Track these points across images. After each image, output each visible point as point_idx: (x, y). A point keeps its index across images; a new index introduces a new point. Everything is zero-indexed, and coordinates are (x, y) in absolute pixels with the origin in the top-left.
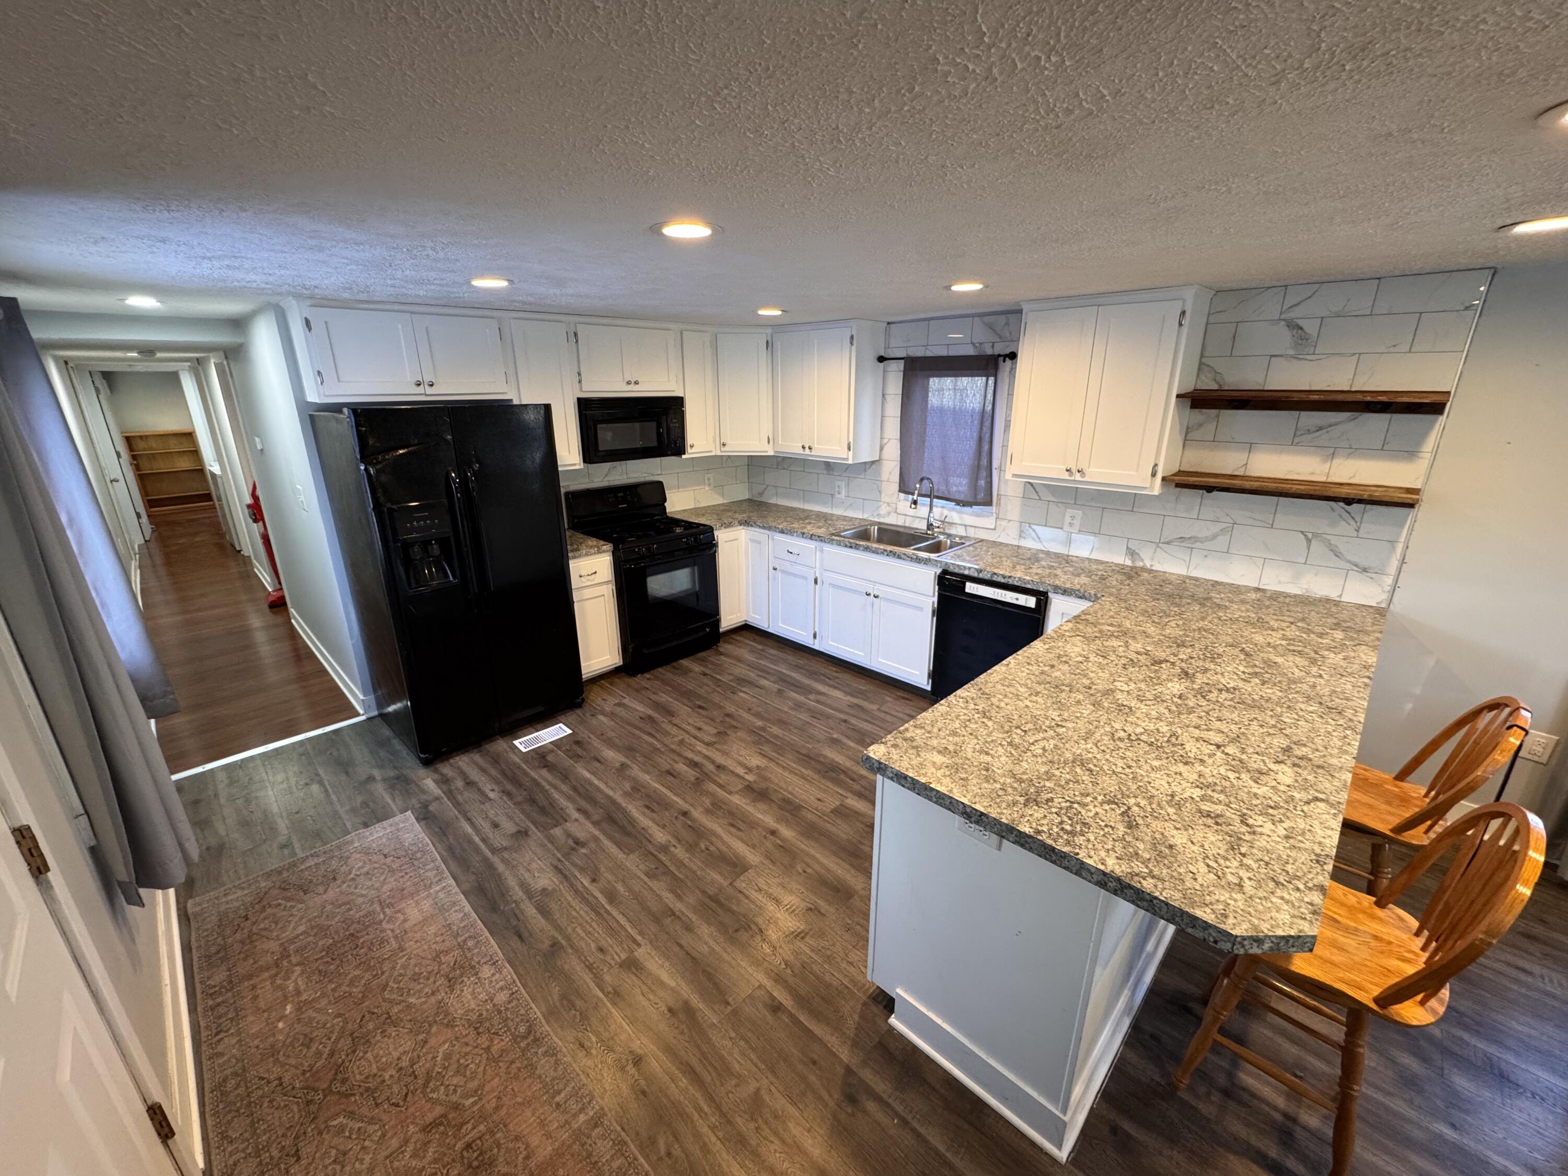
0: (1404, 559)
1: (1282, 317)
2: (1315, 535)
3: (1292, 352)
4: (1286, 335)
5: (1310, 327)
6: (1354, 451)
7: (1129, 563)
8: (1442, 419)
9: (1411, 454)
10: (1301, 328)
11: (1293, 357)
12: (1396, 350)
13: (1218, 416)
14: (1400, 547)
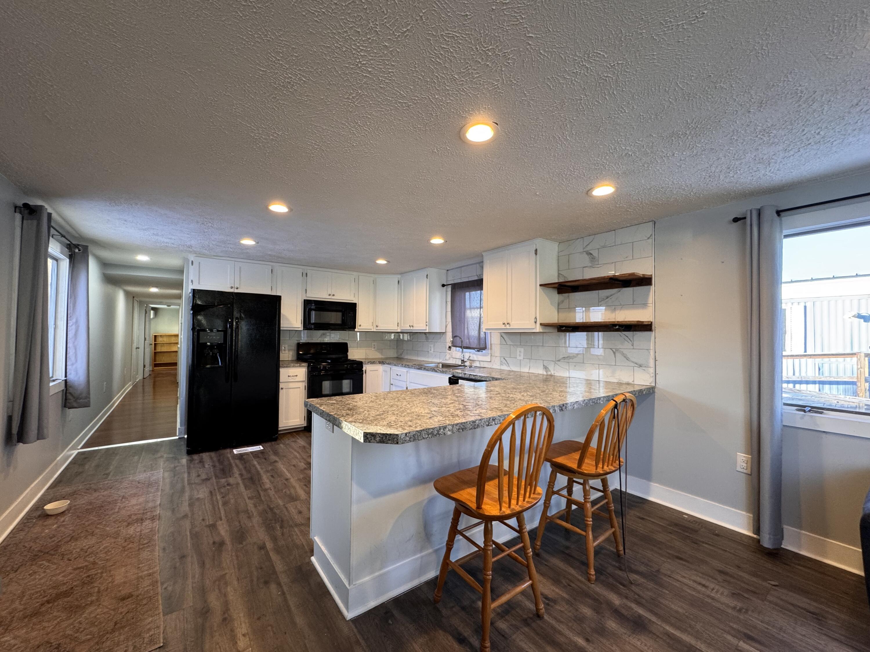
0: (655, 358)
1: (584, 250)
2: (617, 350)
3: (590, 265)
4: (587, 257)
5: (595, 253)
6: (623, 306)
7: (545, 373)
8: (652, 287)
9: (645, 305)
10: (591, 254)
11: (591, 267)
12: (628, 259)
13: (568, 296)
14: (652, 353)
